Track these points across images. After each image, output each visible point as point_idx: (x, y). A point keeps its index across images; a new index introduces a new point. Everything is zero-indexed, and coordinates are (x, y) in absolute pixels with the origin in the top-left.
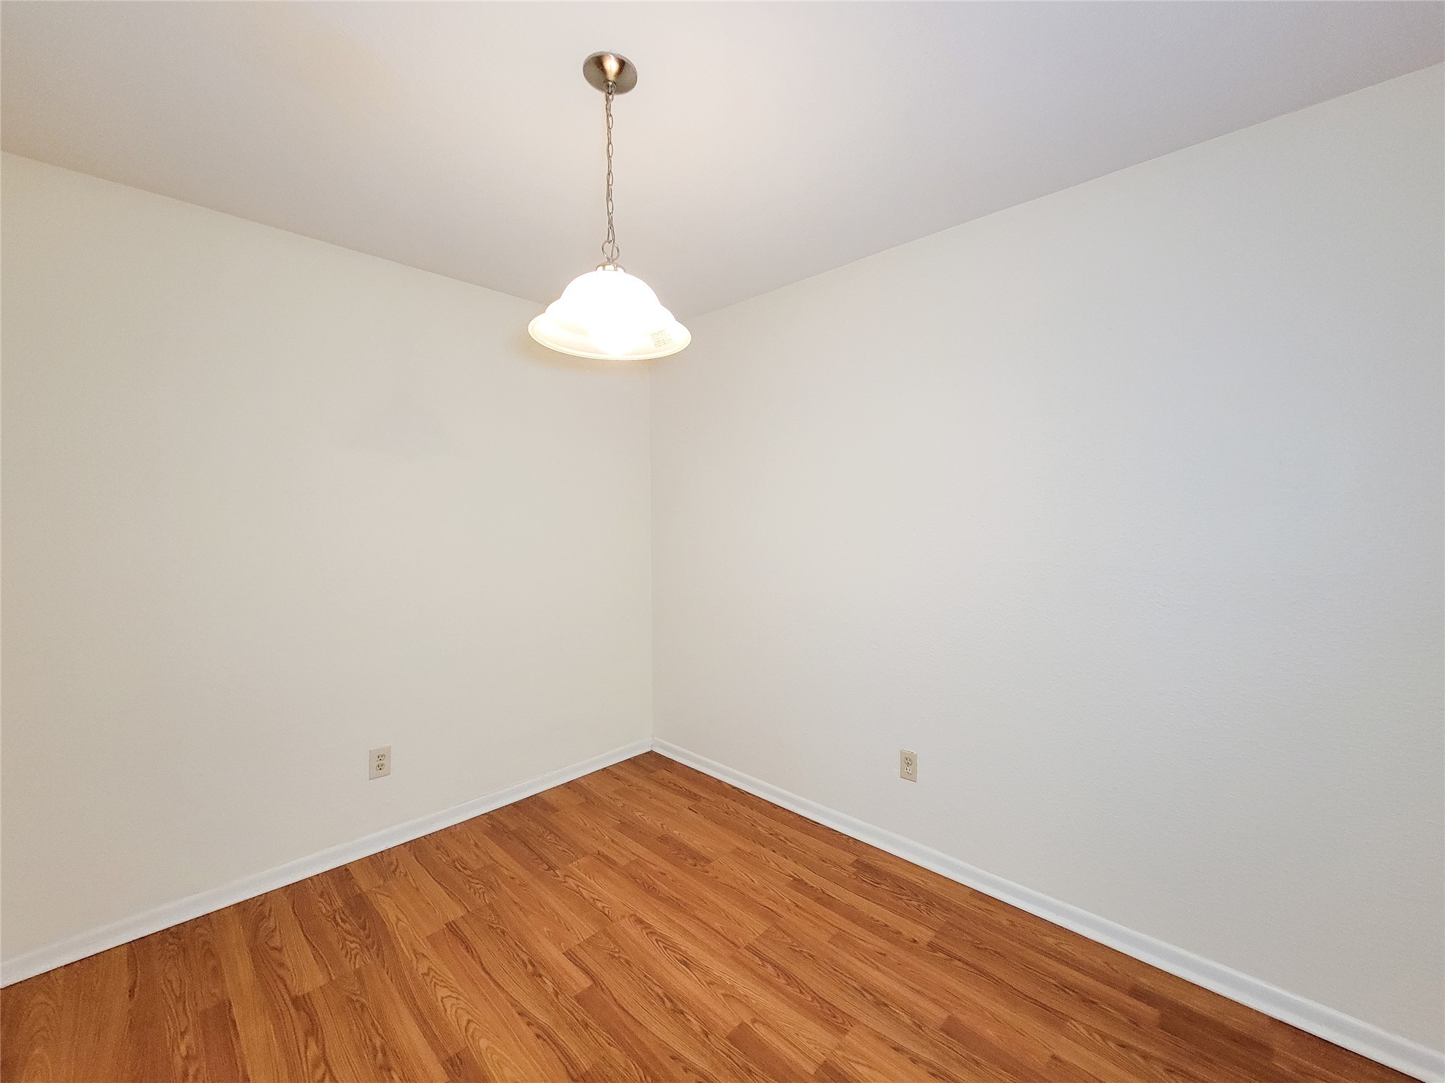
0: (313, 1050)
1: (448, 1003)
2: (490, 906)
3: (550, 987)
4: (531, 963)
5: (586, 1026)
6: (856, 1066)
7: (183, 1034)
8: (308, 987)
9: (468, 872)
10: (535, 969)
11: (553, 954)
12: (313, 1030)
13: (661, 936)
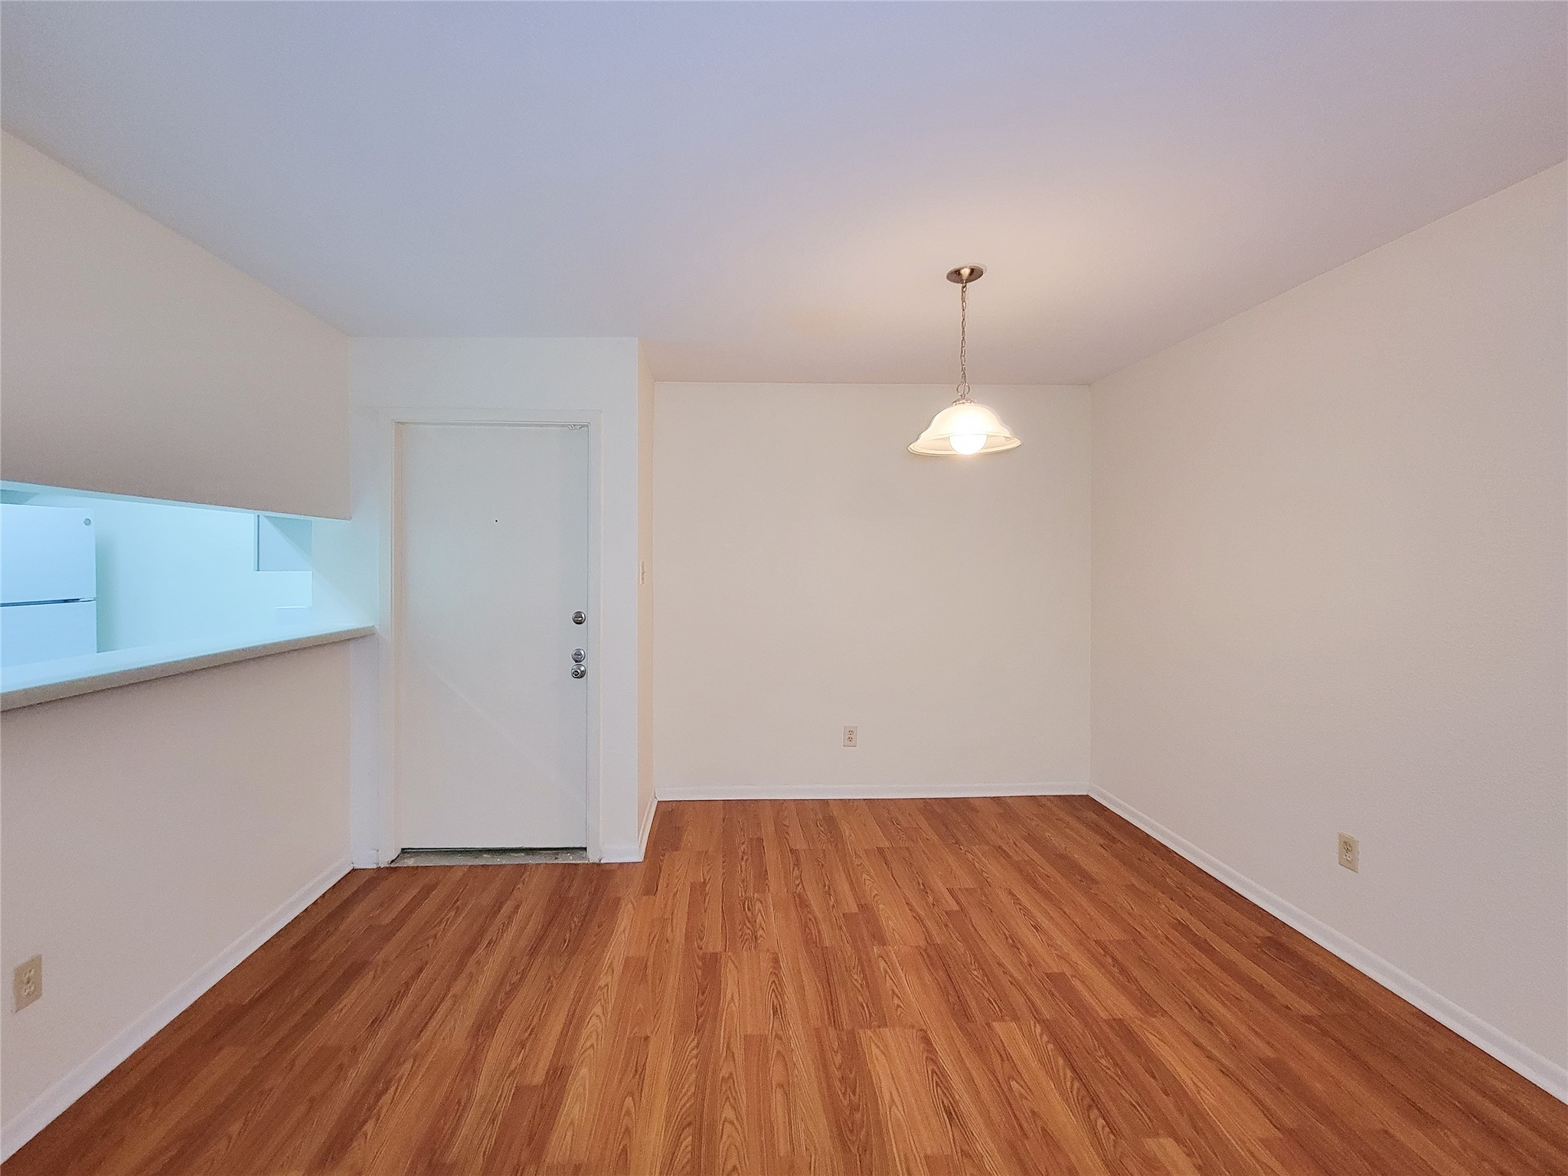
0: (796, 872)
1: (867, 882)
2: (907, 848)
3: (931, 899)
4: (923, 884)
5: (946, 926)
6: (1149, 1036)
7: (742, 844)
8: (798, 847)
9: (899, 826)
10: (925, 889)
11: (940, 886)
12: (797, 864)
13: (1025, 908)
